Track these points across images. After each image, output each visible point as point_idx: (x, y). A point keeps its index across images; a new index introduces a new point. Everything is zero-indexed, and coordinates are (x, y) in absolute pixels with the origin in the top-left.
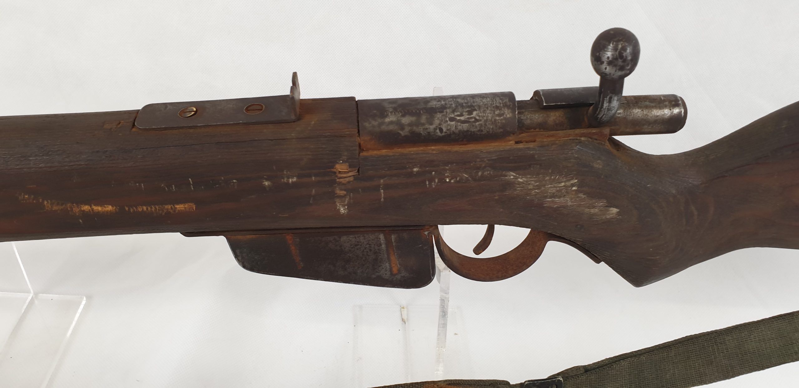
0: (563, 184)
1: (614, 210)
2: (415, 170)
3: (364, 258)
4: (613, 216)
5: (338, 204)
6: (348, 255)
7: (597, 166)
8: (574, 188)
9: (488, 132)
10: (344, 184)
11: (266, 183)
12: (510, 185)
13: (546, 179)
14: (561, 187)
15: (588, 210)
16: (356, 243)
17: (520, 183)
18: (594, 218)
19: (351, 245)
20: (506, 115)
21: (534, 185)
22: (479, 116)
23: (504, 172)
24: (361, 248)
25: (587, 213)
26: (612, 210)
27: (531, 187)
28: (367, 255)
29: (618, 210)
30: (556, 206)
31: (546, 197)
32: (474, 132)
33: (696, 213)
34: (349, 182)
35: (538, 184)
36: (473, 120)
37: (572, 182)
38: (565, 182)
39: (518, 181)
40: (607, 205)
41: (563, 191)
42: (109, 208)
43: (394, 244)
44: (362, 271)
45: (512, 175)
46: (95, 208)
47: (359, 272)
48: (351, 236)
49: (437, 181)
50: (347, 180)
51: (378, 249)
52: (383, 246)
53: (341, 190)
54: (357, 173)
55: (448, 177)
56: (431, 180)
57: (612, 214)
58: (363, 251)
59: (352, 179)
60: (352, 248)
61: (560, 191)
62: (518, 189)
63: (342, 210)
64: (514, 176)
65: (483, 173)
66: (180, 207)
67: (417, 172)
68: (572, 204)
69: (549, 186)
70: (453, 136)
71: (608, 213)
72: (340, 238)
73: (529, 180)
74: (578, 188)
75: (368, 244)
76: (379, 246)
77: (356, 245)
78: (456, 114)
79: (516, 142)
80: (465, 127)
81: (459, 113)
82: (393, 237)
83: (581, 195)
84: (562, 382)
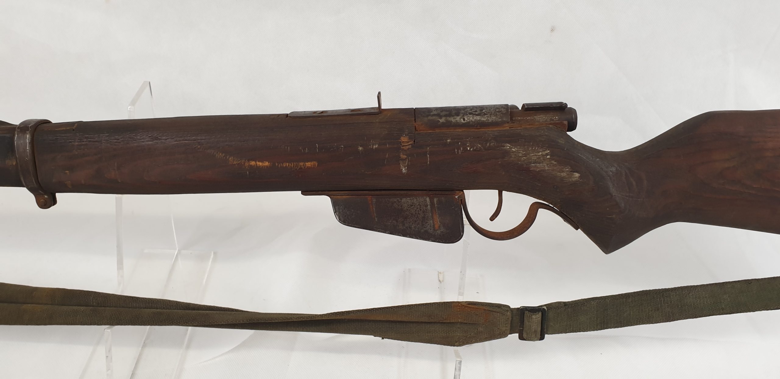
0: (540, 153)
1: (577, 175)
2: (448, 141)
3: (416, 216)
4: (577, 179)
5: (401, 165)
6: (406, 213)
7: (561, 142)
8: (548, 157)
9: (492, 121)
10: (405, 150)
11: (360, 148)
12: (507, 153)
13: (530, 149)
14: (540, 155)
15: (559, 174)
16: (412, 204)
17: (513, 152)
18: (564, 181)
19: (408, 206)
20: (503, 112)
21: (522, 154)
22: (487, 112)
23: (503, 144)
24: (415, 208)
25: (559, 176)
26: (575, 175)
27: (520, 155)
28: (418, 213)
29: (579, 175)
30: (538, 170)
31: (531, 163)
32: (484, 121)
33: (634, 183)
34: (409, 149)
35: (525, 152)
36: (483, 114)
37: (546, 152)
38: (541, 152)
39: (512, 150)
40: (571, 170)
41: (541, 159)
42: (267, 164)
43: (436, 206)
44: (415, 226)
45: (508, 146)
46: (258, 163)
47: (412, 227)
48: (409, 199)
49: (462, 149)
50: (407, 148)
51: (426, 209)
52: (429, 207)
53: (404, 155)
54: (414, 143)
55: (468, 146)
56: (458, 149)
57: (576, 177)
58: (416, 210)
59: (410, 146)
60: (409, 208)
61: (539, 158)
62: (513, 156)
63: (404, 170)
64: (509, 147)
65: (490, 144)
66: (308, 164)
67: (450, 142)
68: (548, 168)
69: (532, 154)
70: (471, 123)
71: (573, 176)
72: (401, 199)
73: (518, 150)
74: (550, 157)
75: (419, 205)
76: (426, 207)
77: (411, 206)
78: (473, 111)
79: (510, 128)
80: (478, 118)
81: (474, 111)
82: (435, 200)
83: (553, 162)
84: (546, 311)
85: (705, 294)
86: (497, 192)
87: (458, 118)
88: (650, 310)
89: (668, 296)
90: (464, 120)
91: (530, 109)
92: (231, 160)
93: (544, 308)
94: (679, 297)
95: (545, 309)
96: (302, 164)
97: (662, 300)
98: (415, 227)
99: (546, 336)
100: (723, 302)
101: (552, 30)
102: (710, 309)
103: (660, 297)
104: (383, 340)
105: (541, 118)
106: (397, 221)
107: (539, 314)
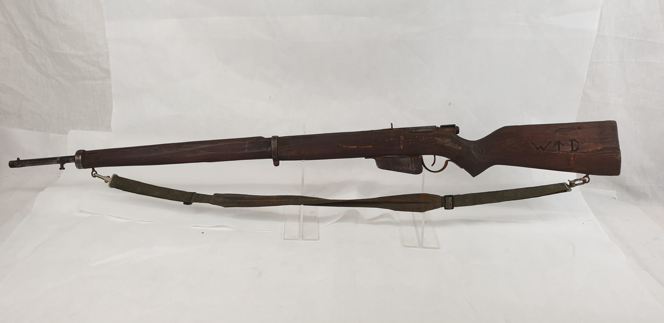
0: (447, 140)
1: (460, 147)
2: (417, 137)
4: (461, 149)
5: (401, 146)
6: (402, 164)
7: (455, 137)
8: (450, 141)
9: (431, 130)
11: (387, 140)
12: (436, 140)
13: (444, 139)
15: (454, 147)
17: (438, 140)
18: (456, 149)
19: (403, 161)
20: (434, 127)
22: (429, 128)
23: (434, 138)
24: (405, 162)
27: (441, 141)
28: (406, 164)
30: (447, 146)
31: (445, 144)
32: (428, 130)
33: (480, 150)
36: (427, 128)
40: (458, 146)
42: (356, 147)
43: (413, 161)
46: (353, 147)
52: (410, 161)
53: (401, 142)
55: (423, 139)
56: (420, 140)
59: (404, 139)
61: (447, 142)
62: (438, 142)
63: (402, 148)
64: (437, 138)
65: (431, 138)
66: (369, 147)
68: (451, 145)
69: (445, 141)
70: (424, 131)
72: (401, 159)
73: (440, 139)
75: (407, 161)
78: (424, 128)
79: (436, 133)
80: (426, 130)
82: (412, 159)
83: (452, 143)
84: (453, 197)
86: (433, 156)
87: (419, 130)
90: (421, 130)
91: (442, 127)
92: (344, 146)
96: (367, 146)
98: (405, 169)
99: (454, 207)
101: (450, 104)
104: (395, 211)
105: (447, 130)
106: (399, 167)
107: (451, 198)
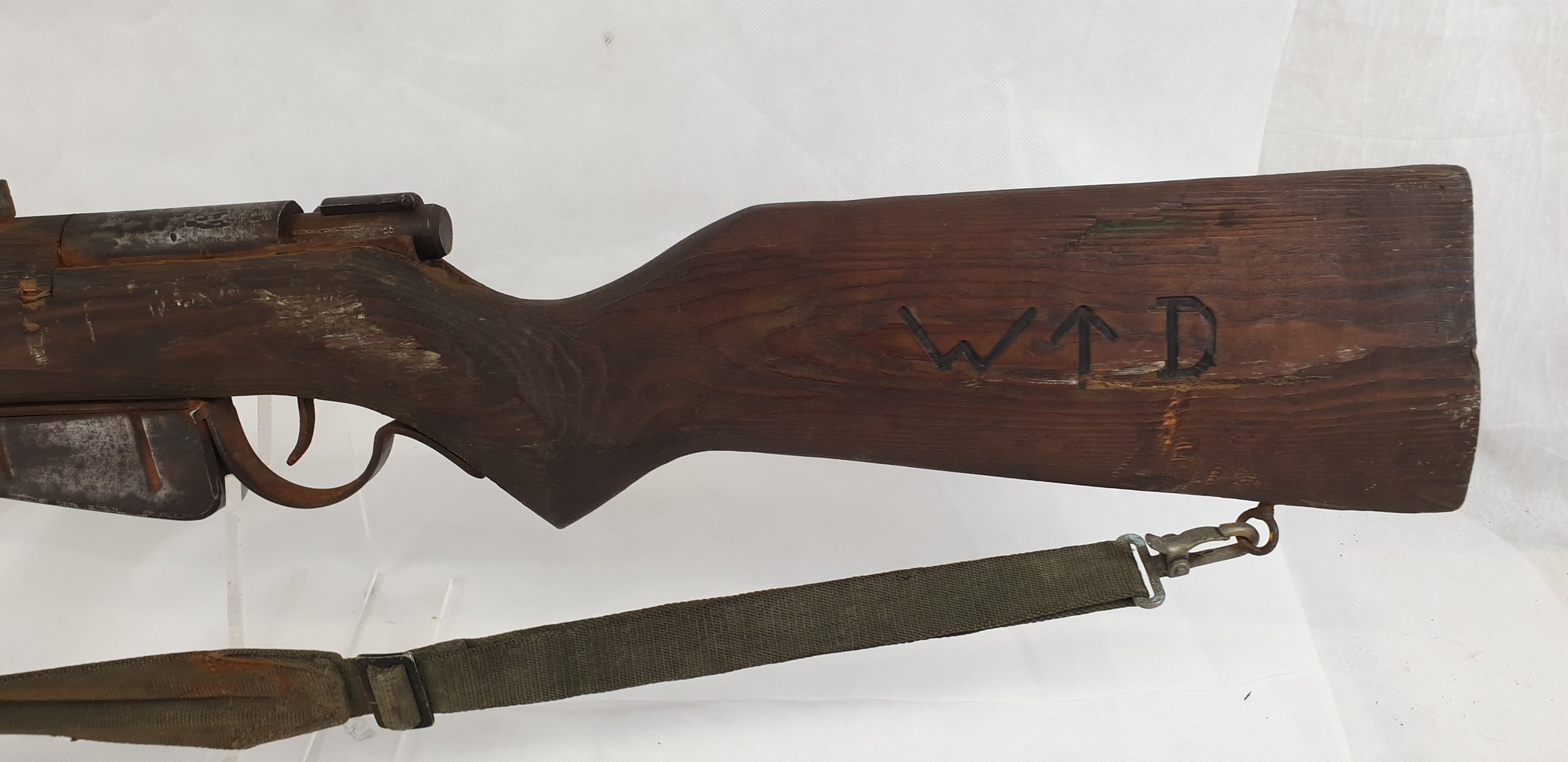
0: (342, 310)
1: (433, 356)
2: (130, 287)
3: (104, 461)
4: (435, 366)
5: (30, 347)
6: (80, 455)
7: (388, 282)
8: (361, 317)
9: (237, 239)
10: (33, 312)
12: (267, 312)
13: (316, 301)
14: (340, 314)
15: (392, 354)
16: (90, 433)
17: (281, 308)
18: (407, 369)
19: (83, 438)
20: (265, 218)
21: (301, 311)
22: (228, 220)
23: (255, 291)
24: (99, 444)
25: (394, 360)
26: (429, 356)
27: (298, 314)
28: (108, 454)
29: (439, 356)
30: (343, 347)
31: (324, 332)
32: (219, 239)
34: (39, 308)
35: (306, 309)
36: (219, 224)
37: (355, 307)
38: (344, 306)
39: (278, 305)
40: (418, 346)
41: (346, 322)
43: (148, 436)
44: (105, 484)
45: (266, 296)
47: (99, 485)
48: (82, 422)
49: (163, 304)
50: (37, 305)
51: (124, 445)
52: (130, 438)
53: (30, 321)
54: (49, 294)
55: (178, 298)
56: (156, 306)
57: (432, 361)
58: (102, 448)
59: (42, 302)
60: (84, 442)
61: (340, 321)
62: (282, 318)
63: (39, 358)
64: (270, 296)
65: (226, 292)
67: (134, 290)
68: (366, 344)
69: (324, 313)
70: (190, 245)
71: (424, 359)
72: (65, 424)
73: (292, 303)
74: (366, 316)
75: (107, 435)
76: (125, 440)
77: (91, 438)
78: (198, 217)
79: (277, 254)
80: (207, 233)
81: (202, 217)
82: (145, 423)
83: (374, 328)
84: (411, 662)
85: (804, 606)
87: (160, 235)
88: (678, 647)
89: (719, 615)
90: (174, 238)
91: (333, 210)
93: (406, 658)
94: (744, 616)
95: (409, 659)
97: (706, 625)
98: (105, 487)
99: (437, 716)
100: (843, 623)
102: (812, 640)
103: (700, 618)
104: (74, 742)
105: (357, 231)
106: (61, 475)
107: (399, 671)
